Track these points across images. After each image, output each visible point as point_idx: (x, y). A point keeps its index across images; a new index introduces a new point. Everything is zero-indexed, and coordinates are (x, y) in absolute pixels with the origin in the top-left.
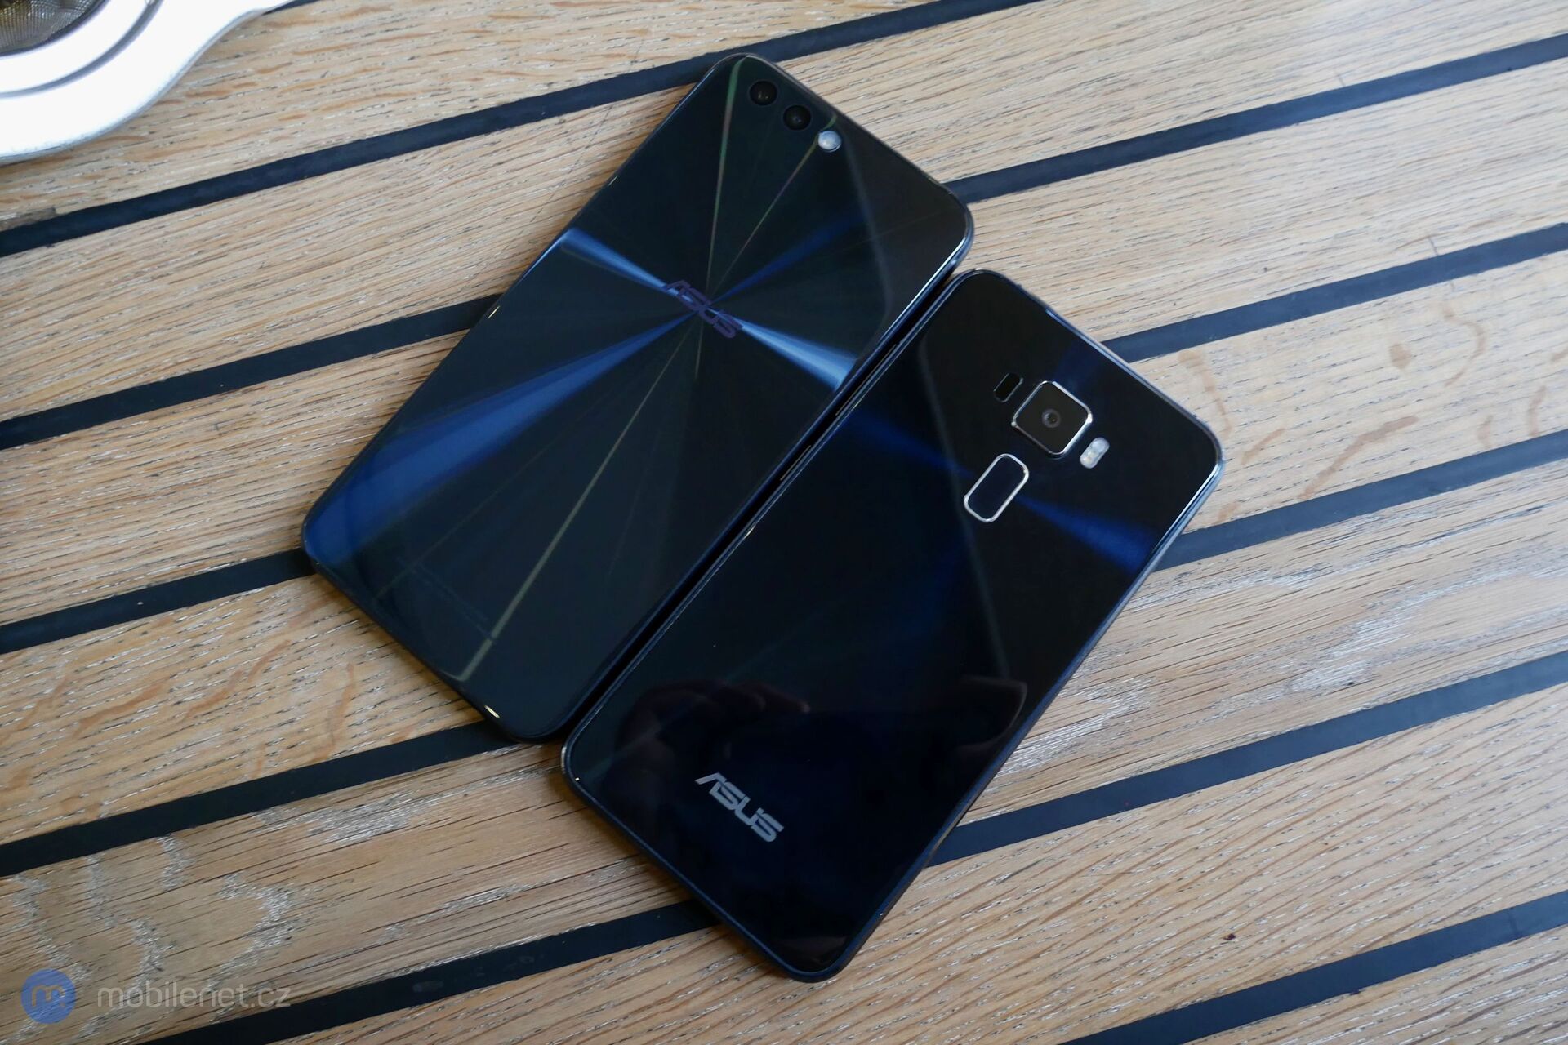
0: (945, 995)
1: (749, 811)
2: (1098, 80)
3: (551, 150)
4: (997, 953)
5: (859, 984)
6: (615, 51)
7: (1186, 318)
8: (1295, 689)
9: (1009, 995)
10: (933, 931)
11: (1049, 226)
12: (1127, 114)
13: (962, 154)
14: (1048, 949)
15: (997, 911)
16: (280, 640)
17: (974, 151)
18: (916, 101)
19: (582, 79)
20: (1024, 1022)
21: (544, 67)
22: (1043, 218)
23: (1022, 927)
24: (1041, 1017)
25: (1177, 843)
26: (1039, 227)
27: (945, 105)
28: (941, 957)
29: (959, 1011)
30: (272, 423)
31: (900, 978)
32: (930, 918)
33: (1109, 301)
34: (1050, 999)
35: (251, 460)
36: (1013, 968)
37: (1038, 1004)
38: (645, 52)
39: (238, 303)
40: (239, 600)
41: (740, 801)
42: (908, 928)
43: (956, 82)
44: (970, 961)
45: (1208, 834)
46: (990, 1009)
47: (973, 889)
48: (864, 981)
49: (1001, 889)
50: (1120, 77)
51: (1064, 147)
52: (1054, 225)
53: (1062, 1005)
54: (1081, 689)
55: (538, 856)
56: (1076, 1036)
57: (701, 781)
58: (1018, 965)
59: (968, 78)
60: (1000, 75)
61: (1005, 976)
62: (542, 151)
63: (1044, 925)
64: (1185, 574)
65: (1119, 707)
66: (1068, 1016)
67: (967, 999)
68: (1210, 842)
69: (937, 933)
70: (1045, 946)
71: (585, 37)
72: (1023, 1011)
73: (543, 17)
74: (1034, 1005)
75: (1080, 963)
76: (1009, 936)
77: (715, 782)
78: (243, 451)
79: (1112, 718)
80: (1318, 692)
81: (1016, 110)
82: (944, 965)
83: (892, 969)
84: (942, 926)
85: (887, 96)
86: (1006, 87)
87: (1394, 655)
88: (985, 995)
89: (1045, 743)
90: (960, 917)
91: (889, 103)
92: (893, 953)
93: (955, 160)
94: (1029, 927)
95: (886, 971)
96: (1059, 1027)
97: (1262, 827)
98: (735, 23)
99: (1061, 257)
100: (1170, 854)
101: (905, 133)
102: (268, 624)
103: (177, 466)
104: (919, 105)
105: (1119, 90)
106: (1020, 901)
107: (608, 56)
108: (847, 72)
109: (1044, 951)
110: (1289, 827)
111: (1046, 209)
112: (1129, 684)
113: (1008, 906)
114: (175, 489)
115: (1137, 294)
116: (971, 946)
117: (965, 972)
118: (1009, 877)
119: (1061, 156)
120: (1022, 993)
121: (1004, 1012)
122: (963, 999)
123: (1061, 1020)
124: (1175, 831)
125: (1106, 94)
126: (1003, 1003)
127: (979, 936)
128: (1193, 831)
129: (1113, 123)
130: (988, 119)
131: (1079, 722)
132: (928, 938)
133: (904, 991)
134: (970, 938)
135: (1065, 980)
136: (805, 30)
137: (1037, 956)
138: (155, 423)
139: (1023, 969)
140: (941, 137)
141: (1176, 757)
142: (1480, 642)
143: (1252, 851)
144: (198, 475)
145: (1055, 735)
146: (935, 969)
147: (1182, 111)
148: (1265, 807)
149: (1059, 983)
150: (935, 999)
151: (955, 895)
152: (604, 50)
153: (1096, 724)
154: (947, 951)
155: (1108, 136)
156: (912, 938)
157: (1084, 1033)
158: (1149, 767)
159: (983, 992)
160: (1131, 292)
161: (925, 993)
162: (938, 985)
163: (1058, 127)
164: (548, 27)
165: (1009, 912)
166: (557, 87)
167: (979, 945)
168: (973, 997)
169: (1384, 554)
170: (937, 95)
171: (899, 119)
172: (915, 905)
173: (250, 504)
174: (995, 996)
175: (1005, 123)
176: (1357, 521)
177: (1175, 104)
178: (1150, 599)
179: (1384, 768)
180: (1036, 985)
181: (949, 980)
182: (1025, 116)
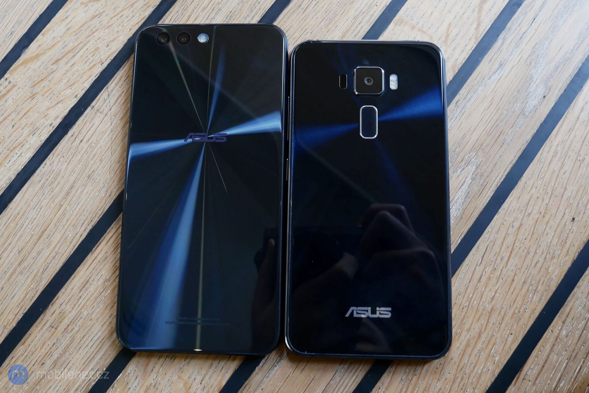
0: (493, 320)
1: (374, 312)
3: (97, 121)
4: (498, 290)
5: (460, 341)
6: (92, 65)
7: (385, 8)
8: (527, 114)
9: (514, 302)
10: (471, 301)
11: (308, 11)
13: (255, 7)
14: (515, 274)
15: (487, 275)
16: (144, 388)
19: (87, 85)
20: (527, 307)
21: (68, 92)
22: (305, 8)
23: (500, 274)
24: (531, 300)
25: (529, 201)
26: (305, 14)
28: (481, 308)
29: (502, 322)
30: (73, 309)
31: (472, 327)
32: (466, 297)
33: (352, 22)
34: (529, 292)
35: (76, 329)
36: (508, 291)
37: (527, 296)
38: (103, 57)
39: (21, 273)
40: (115, 386)
41: (367, 311)
42: (461, 307)
44: (492, 301)
45: (538, 189)
46: (512, 312)
47: (473, 275)
48: (461, 338)
49: (482, 267)
52: (310, 8)
53: (535, 290)
54: (454, 172)
55: (307, 390)
56: (549, 297)
57: (347, 315)
58: (509, 289)
61: (508, 296)
62: (94, 124)
63: (507, 267)
64: (457, 101)
65: (471, 168)
66: (540, 292)
67: (501, 315)
68: (541, 191)
69: (472, 301)
70: (513, 274)
71: (75, 68)
72: (524, 304)
73: (52, 73)
74: (526, 299)
75: (530, 271)
76: (498, 281)
77: (353, 311)
78: (70, 328)
79: (473, 174)
80: (536, 108)
82: (484, 310)
83: (467, 326)
84: (472, 297)
85: (210, 6)
87: (551, 75)
88: (506, 308)
89: (456, 202)
90: (476, 288)
91: (212, 8)
92: (463, 320)
93: (254, 12)
94: (502, 272)
95: (466, 328)
96: (541, 299)
97: (554, 171)
98: (129, 20)
99: (322, 19)
100: (531, 206)
101: (228, 15)
102: (134, 386)
103: (49, 354)
106: (492, 265)
107: (91, 68)
108: (187, 8)
109: (514, 277)
110: (563, 164)
111: (303, 5)
112: (469, 157)
113: (490, 270)
114: (55, 364)
115: (360, 12)
116: (488, 295)
117: (493, 307)
118: (482, 260)
120: (519, 297)
121: (518, 309)
122: (500, 316)
123: (539, 295)
124: (526, 197)
126: (514, 307)
127: (488, 289)
128: (532, 192)
131: (462, 185)
132: (470, 305)
133: (477, 330)
134: (485, 293)
135: (529, 281)
136: (158, 3)
137: (513, 280)
138: (27, 344)
139: (512, 289)
140: (243, 6)
141: (505, 170)
142: (576, 48)
143: (557, 183)
144: (60, 350)
145: (458, 196)
146: (482, 314)
148: (550, 164)
149: (528, 284)
150: (490, 324)
151: (468, 282)
152: (87, 68)
153: (469, 181)
154: (481, 304)
156: (465, 310)
157: (550, 294)
158: (499, 181)
159: (505, 308)
160: (357, 13)
161: (485, 325)
162: (487, 318)
164: (57, 75)
165: (491, 273)
166: (80, 96)
167: (490, 293)
168: (503, 313)
169: (520, 41)
171: (222, 11)
172: (457, 297)
173: (90, 346)
174: (510, 306)
176: (501, 36)
178: (453, 121)
179: (578, 118)
180: (521, 290)
181: (490, 314)
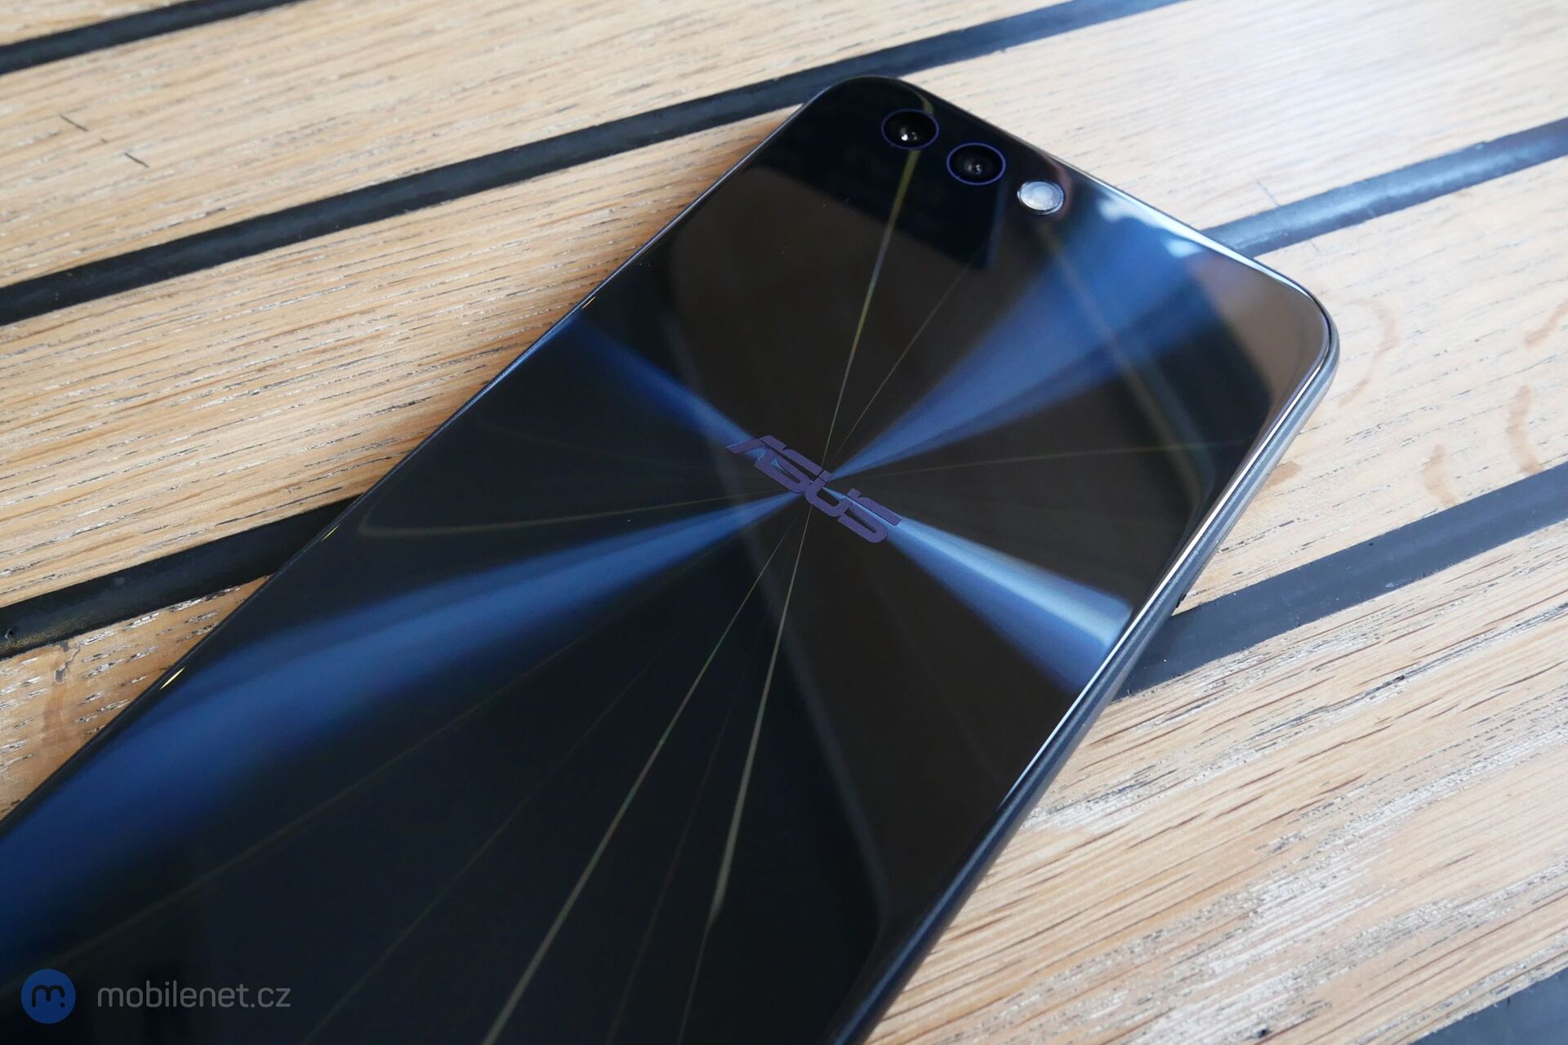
2: (660, 24)
12: (710, 62)
17: (434, 135)
18: (342, 77)
26: (546, 232)
27: (391, 78)
43: (415, 46)
50: (698, 17)
51: (597, 115)
59: (436, 40)
60: (492, 31)
81: (515, 74)
85: (294, 75)
86: (501, 46)
104: (345, 83)
105: (694, 33)
119: (593, 129)
125: (674, 40)
129: (683, 76)
130: (465, 90)
147: (803, 51)
155: (674, 94)
163: (588, 89)
170: (379, 66)
175: (495, 93)
177: (793, 43)
182: (531, 80)
